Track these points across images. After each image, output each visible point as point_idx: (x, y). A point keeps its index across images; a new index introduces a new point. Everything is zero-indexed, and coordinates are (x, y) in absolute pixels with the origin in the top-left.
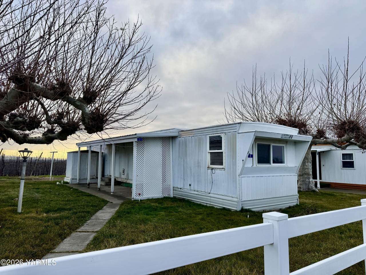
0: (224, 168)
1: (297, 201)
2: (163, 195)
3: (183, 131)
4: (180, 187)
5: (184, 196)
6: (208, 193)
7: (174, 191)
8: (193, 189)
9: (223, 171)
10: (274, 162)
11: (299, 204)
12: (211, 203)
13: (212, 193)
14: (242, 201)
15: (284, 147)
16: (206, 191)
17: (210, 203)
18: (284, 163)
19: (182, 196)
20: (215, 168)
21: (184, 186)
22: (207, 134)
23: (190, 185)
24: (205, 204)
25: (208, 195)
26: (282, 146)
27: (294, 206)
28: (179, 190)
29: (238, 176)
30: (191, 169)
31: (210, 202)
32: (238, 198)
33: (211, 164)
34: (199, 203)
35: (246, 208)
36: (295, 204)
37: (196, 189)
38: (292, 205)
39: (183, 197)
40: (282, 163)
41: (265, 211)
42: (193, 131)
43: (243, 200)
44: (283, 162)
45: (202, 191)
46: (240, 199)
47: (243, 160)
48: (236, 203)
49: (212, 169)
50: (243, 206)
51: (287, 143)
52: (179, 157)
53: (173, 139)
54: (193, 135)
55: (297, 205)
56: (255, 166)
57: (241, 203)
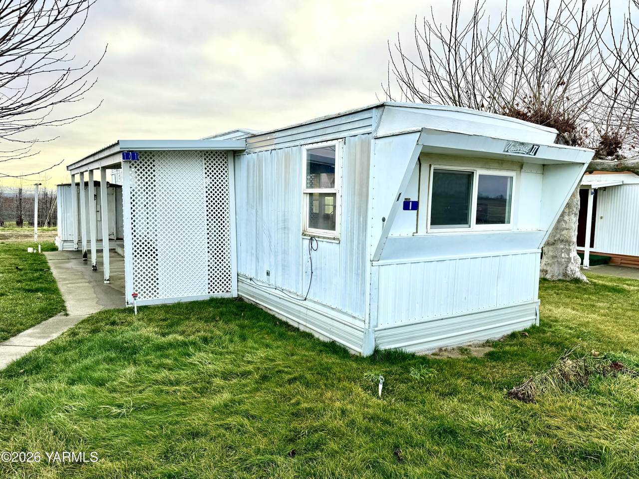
0: (338, 239)
1: (535, 317)
2: (211, 292)
3: (254, 136)
4: (250, 277)
5: (256, 298)
6: (302, 297)
7: (240, 284)
8: (274, 284)
9: (334, 247)
10: (479, 221)
11: (538, 325)
12: (308, 325)
13: (311, 300)
14: (376, 329)
15: (512, 178)
16: (298, 294)
17: (305, 323)
18: (509, 222)
19: (253, 297)
20: (319, 237)
21: (257, 274)
22: (302, 142)
23: (268, 274)
24: (296, 325)
25: (301, 302)
26: (506, 178)
27: (525, 330)
28: (249, 281)
29: (368, 263)
30: (270, 236)
31: (306, 320)
32: (367, 321)
33: (310, 226)
34: (284, 319)
35: (387, 347)
36: (528, 325)
37: (279, 285)
38: (519, 328)
39: (254, 300)
40: (503, 222)
41: (443, 349)
42: (274, 134)
43: (380, 327)
44: (506, 220)
45: (290, 292)
46: (371, 325)
47: (384, 220)
48: (361, 335)
49: (311, 239)
50: (378, 342)
51: (521, 167)
52: (248, 202)
53: (236, 158)
54: (273, 147)
55: (533, 327)
56: (422, 232)
57: (372, 336)
